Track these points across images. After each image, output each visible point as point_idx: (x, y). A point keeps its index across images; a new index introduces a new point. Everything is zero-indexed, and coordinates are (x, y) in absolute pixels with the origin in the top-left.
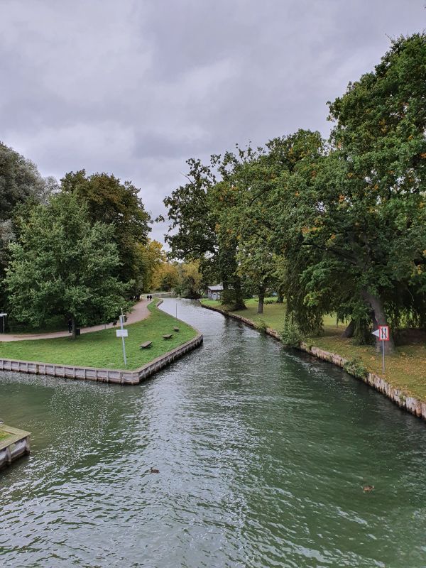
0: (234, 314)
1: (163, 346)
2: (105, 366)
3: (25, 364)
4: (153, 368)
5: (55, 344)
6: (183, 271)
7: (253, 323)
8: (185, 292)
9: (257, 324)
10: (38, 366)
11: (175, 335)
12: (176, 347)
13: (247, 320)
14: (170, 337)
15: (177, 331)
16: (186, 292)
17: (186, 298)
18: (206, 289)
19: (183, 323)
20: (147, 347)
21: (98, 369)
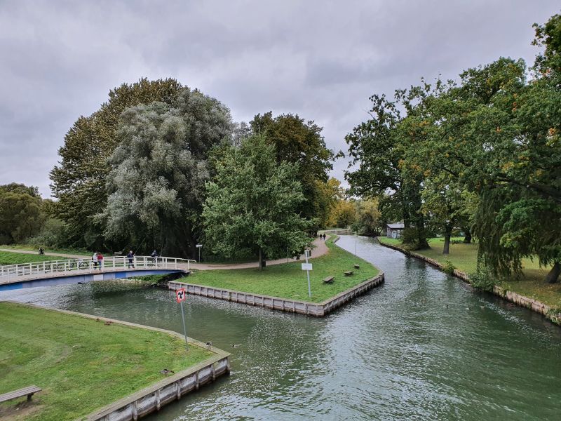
0: (416, 254)
1: (344, 282)
2: (291, 297)
3: (219, 291)
4: (336, 303)
5: (245, 274)
6: (361, 208)
7: (439, 264)
8: (362, 229)
9: (443, 264)
10: (231, 293)
11: (356, 271)
12: (358, 284)
13: (432, 260)
14: (351, 274)
15: (357, 267)
16: (364, 229)
17: (363, 235)
18: (384, 226)
19: (363, 260)
20: (330, 282)
21: (284, 299)
